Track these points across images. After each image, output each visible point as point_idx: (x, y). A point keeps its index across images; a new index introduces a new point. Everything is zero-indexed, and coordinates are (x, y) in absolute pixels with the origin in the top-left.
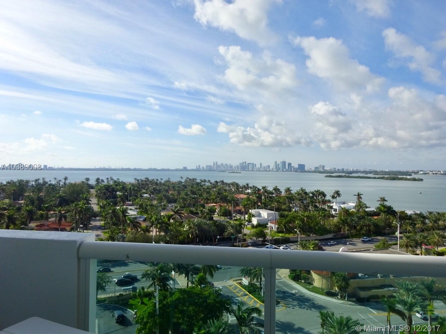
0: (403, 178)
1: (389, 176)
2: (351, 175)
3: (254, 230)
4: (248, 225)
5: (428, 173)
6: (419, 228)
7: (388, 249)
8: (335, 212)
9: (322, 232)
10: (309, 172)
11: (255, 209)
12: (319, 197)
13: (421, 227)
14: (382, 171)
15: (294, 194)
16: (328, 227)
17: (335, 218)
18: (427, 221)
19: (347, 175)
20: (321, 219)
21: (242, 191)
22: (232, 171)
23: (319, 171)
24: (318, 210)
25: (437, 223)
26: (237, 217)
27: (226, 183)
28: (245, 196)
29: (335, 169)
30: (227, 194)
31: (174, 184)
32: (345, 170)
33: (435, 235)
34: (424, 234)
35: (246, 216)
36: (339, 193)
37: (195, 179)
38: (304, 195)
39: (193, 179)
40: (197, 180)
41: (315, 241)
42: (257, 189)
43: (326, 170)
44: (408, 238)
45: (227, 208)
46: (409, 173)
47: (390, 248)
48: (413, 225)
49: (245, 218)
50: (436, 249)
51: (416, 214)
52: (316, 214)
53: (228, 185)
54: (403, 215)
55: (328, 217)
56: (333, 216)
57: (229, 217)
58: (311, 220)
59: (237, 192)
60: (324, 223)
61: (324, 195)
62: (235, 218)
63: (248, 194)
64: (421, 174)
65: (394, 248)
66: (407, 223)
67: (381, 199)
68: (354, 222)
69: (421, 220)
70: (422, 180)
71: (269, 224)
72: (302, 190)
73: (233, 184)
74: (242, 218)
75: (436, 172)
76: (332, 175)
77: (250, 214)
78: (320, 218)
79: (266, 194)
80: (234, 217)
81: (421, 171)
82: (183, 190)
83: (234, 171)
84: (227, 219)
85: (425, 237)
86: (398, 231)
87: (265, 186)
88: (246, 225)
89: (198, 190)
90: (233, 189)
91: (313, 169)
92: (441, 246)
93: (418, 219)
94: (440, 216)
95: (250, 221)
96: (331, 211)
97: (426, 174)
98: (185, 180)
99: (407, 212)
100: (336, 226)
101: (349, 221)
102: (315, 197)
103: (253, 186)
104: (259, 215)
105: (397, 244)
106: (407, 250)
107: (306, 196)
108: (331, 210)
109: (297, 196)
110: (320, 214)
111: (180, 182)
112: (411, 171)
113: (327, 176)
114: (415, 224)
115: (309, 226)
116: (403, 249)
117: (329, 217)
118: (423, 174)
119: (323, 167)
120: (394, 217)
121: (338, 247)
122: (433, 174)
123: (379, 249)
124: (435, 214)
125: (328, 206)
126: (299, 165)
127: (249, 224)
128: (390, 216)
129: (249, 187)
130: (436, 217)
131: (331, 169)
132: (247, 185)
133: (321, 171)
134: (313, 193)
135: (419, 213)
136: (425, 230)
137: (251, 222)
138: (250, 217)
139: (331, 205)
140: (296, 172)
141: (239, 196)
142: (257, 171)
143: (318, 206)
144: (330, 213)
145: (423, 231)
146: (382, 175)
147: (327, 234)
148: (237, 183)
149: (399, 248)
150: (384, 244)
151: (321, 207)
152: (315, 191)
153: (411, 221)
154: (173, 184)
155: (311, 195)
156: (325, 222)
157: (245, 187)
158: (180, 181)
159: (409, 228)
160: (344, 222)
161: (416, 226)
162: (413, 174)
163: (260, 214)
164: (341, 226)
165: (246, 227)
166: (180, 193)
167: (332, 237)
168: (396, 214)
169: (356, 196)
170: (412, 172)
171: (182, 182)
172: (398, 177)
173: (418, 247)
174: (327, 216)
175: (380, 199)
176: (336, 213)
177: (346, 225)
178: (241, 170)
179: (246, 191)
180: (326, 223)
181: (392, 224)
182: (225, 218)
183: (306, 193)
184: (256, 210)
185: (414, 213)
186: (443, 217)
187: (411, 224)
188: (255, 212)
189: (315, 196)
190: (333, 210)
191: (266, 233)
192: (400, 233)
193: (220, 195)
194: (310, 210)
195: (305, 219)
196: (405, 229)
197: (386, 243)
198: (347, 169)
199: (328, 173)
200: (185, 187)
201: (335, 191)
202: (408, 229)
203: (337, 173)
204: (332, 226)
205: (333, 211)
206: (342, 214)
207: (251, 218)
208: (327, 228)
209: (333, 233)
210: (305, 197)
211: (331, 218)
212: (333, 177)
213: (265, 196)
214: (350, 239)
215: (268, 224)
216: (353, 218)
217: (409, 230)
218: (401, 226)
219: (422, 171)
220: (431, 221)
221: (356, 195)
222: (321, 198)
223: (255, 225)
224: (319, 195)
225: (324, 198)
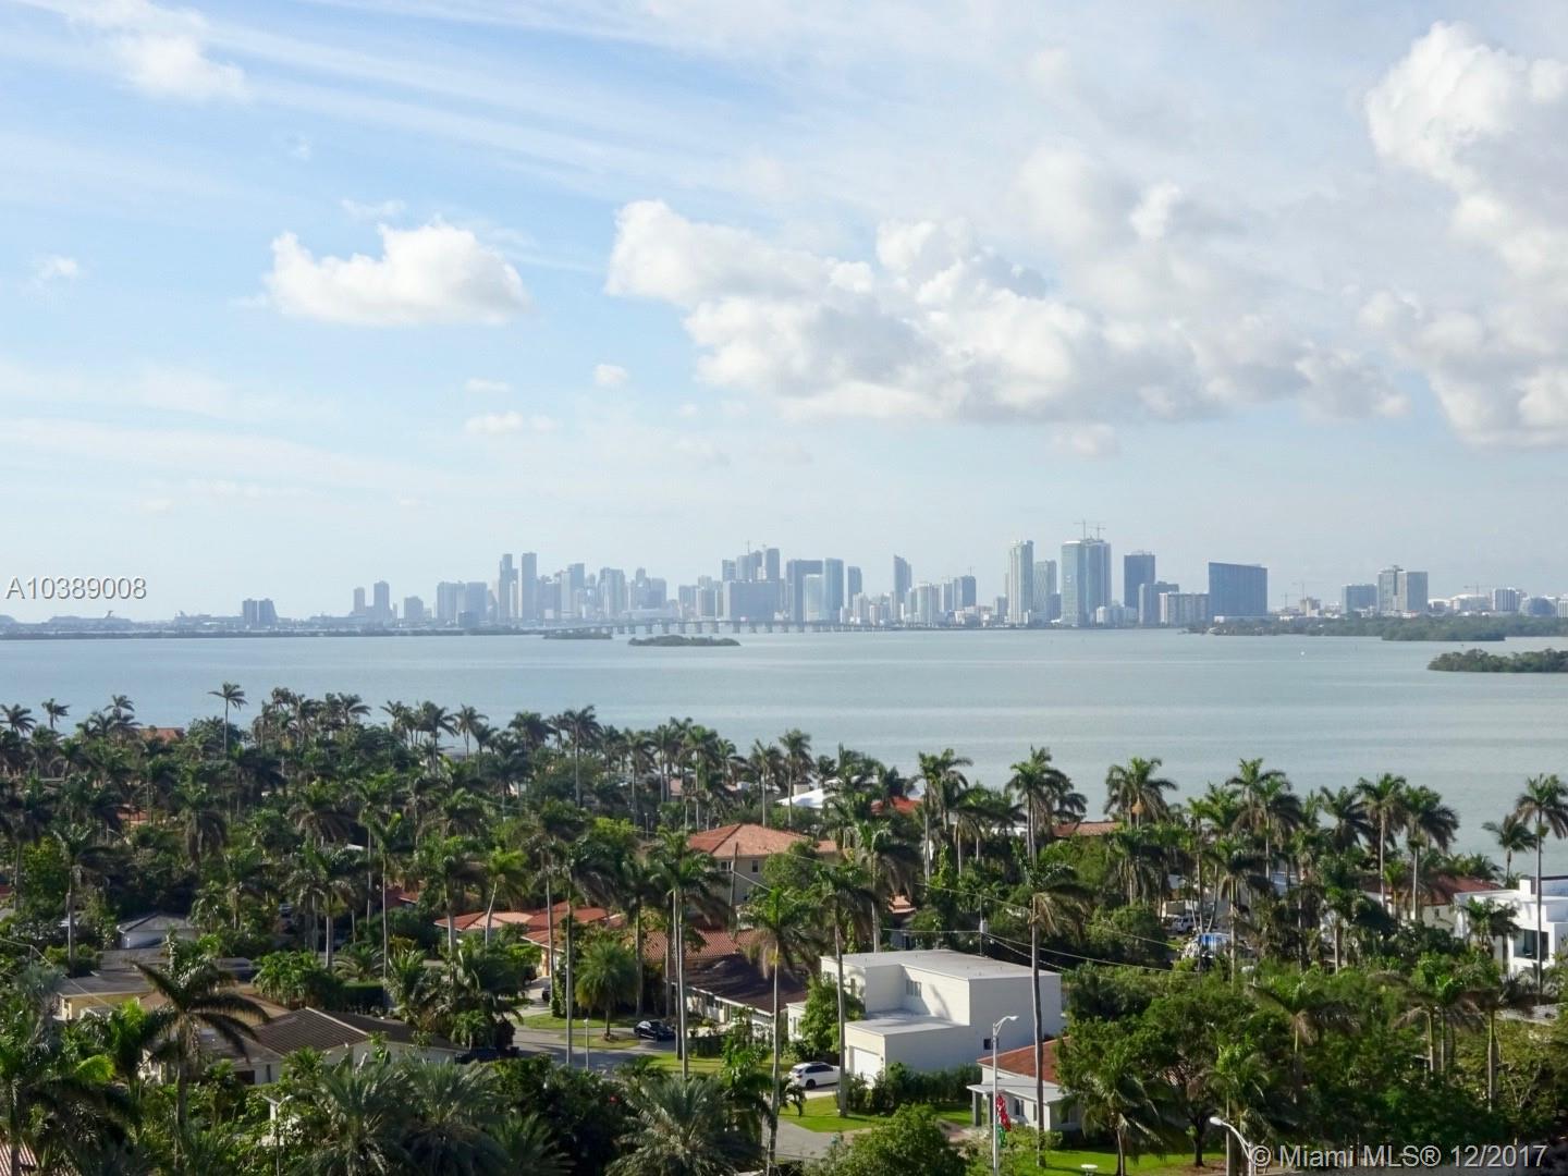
3: (867, 1131)
4: (811, 1085)
8: (1529, 963)
10: (1300, 627)
11: (867, 949)
12: (1390, 838)
15: (1188, 818)
17: (1539, 1014)
20: (1420, 1020)
21: (751, 798)
22: (658, 631)
23: (1378, 618)
24: (1390, 951)
26: (713, 1023)
27: (613, 736)
28: (780, 843)
29: (1511, 599)
30: (626, 827)
31: (167, 751)
35: (796, 1011)
36: (1561, 799)
37: (351, 702)
38: (1274, 823)
39: (333, 705)
40: (363, 709)
42: (875, 780)
43: (1439, 607)
45: (630, 943)
49: (782, 1022)
52: (1376, 985)
53: (641, 745)
56: (1519, 997)
57: (644, 1025)
58: (1344, 1028)
59: (705, 804)
60: (1451, 1054)
61: (1436, 820)
62: (703, 1032)
63: (804, 820)
71: (988, 1075)
72: (1253, 777)
73: (672, 740)
74: (762, 1025)
77: (829, 993)
78: (1412, 1013)
79: (954, 820)
80: (695, 1019)
82: (250, 799)
83: (674, 630)
84: (628, 1037)
87: (948, 753)
88: (798, 1091)
89: (376, 798)
90: (676, 786)
91: (1334, 602)
95: (823, 1053)
96: (1498, 956)
98: (259, 712)
100: (1545, 1075)
102: (1363, 841)
103: (847, 757)
104: (905, 1000)
107: (1287, 834)
108: (1497, 942)
109: (1214, 832)
110: (1418, 977)
111: (221, 735)
113: (1446, 664)
115: (1323, 1087)
117: (1488, 1003)
119: (1418, 583)
125: (1476, 913)
126: (1219, 572)
127: (819, 1077)
129: (808, 766)
131: (1484, 604)
132: (797, 742)
133: (1401, 621)
134: (1342, 807)
137: (837, 1059)
138: (829, 1019)
139: (1502, 899)
140: (1193, 630)
141: (731, 842)
142: (867, 626)
143: (1391, 910)
144: (1491, 975)
148: (708, 728)
151: (1420, 926)
152: (1365, 787)
154: (156, 746)
155: (1328, 821)
156: (1461, 1048)
157: (775, 768)
158: (216, 723)
163: (911, 988)
165: (794, 1110)
166: (222, 826)
171: (234, 734)
174: (1473, 995)
176: (1536, 970)
178: (737, 625)
179: (785, 802)
180: (1467, 1054)
182: (616, 1030)
183: (1287, 808)
184: (880, 959)
188: (870, 974)
189: (1365, 830)
190: (1511, 943)
191: (962, 1154)
193: (569, 839)
194: (1324, 951)
195: (1300, 1025)
199: (1454, 637)
200: (262, 769)
201: (1532, 784)
203: (1533, 633)
204: (1509, 1082)
205: (1517, 954)
207: (830, 1032)
208: (1472, 1097)
209: (1526, 1140)
210: (1278, 839)
211: (1506, 1015)
212: (1498, 666)
213: (947, 837)
215: (978, 1080)
222: (1414, 845)
223: (870, 1086)
224: (1398, 819)
225: (1435, 844)
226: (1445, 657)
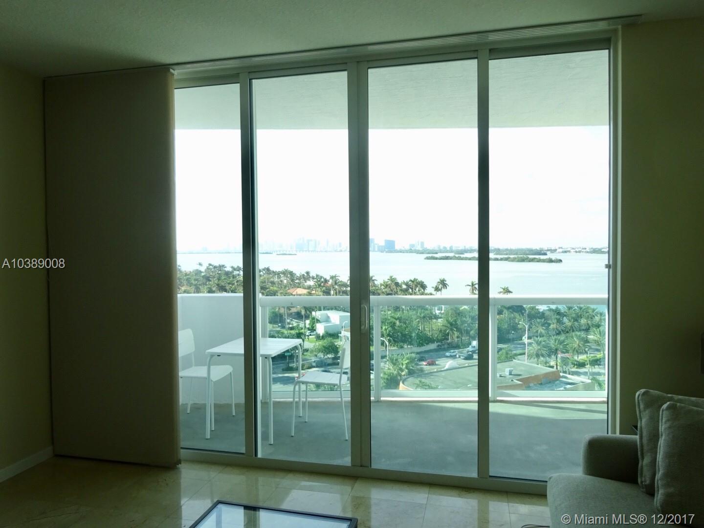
0: (535, 258)
1: (516, 256)
2: (462, 256)
3: (320, 343)
4: (310, 335)
5: (569, 252)
6: (554, 329)
7: (512, 360)
8: (439, 312)
9: (421, 342)
10: (401, 251)
11: (321, 310)
12: (415, 290)
13: (557, 329)
14: (507, 250)
15: (379, 286)
16: (429, 334)
17: (440, 320)
18: (565, 320)
19: (457, 256)
20: (419, 321)
21: (299, 284)
22: (282, 253)
23: (415, 250)
25: (578, 322)
26: (292, 324)
27: (273, 272)
28: (305, 291)
29: (439, 247)
30: (275, 289)
31: (188, 275)
32: (454, 249)
33: (575, 338)
34: (559, 337)
35: (308, 322)
36: (445, 282)
37: (223, 266)
38: (395, 287)
39: (220, 266)
40: (226, 267)
41: (411, 355)
42: (322, 280)
43: (426, 248)
44: (539, 343)
45: (277, 310)
46: (543, 250)
47: (514, 359)
48: (546, 325)
49: (305, 324)
50: (576, 358)
51: (550, 310)
52: (411, 315)
53: (278, 274)
54: (533, 312)
55: (429, 319)
56: (436, 317)
57: (280, 325)
58: (405, 323)
59: (291, 285)
60: (424, 328)
61: (423, 286)
62: (291, 326)
63: (309, 287)
64: (559, 252)
65: (520, 359)
66: (539, 323)
67: (504, 289)
68: (466, 325)
69: (557, 319)
70: (560, 261)
71: (343, 332)
72: (392, 279)
73: (285, 273)
74: (302, 325)
75: (580, 250)
76: (436, 255)
77: (313, 318)
78: (417, 320)
79: (337, 287)
80: (289, 324)
81: (559, 248)
82: (205, 284)
83: (285, 252)
84: (276, 327)
85: (561, 343)
86: (526, 335)
87: (336, 275)
88: (308, 336)
89: (229, 284)
90: (285, 281)
91: (407, 247)
92: (581, 353)
93: (553, 317)
94: (583, 311)
95: (312, 329)
96: (433, 310)
97: (566, 252)
98: (206, 268)
99: (539, 308)
100: (441, 331)
101: (459, 324)
102: (410, 290)
103: (317, 276)
104: (327, 319)
105: (524, 354)
106: (538, 361)
107: (397, 289)
108: (434, 308)
109: (384, 289)
110: (419, 314)
111: (198, 272)
112: (546, 249)
113: (427, 258)
114: (549, 325)
115: (401, 333)
116: (532, 360)
117: (431, 318)
118: (563, 252)
119: (422, 244)
120: (521, 316)
121: (444, 362)
122: (576, 252)
123: (500, 361)
124: (576, 309)
126: (386, 241)
127: (312, 334)
128: (516, 314)
129: (310, 277)
130: (577, 314)
131: (434, 248)
132: (308, 273)
133: (419, 250)
134: (407, 284)
135: (554, 308)
136: (562, 332)
137: (315, 330)
138: (314, 323)
140: (382, 252)
141: (296, 291)
142: (321, 251)
144: (432, 313)
145: (559, 333)
146: (507, 255)
147: (427, 344)
148: (291, 271)
149: (528, 359)
150: (507, 354)
152: (411, 281)
153: (543, 320)
154: (186, 275)
155: (404, 287)
156: (426, 326)
157: (304, 278)
158: (197, 270)
159: (541, 330)
160: (453, 325)
161: (550, 327)
162: (548, 253)
163: (328, 317)
164: (448, 331)
165: (307, 339)
166: (200, 289)
167: (436, 348)
168: (523, 311)
169: (468, 286)
170: (548, 250)
171: (201, 272)
172: (528, 257)
173: (553, 356)
174: (428, 317)
175: (502, 290)
176: (441, 313)
177: (455, 329)
178: (297, 251)
179: (306, 284)
180: (427, 328)
181: (519, 326)
182: (274, 326)
183: (397, 284)
184: (323, 312)
185: (548, 308)
186: (587, 313)
187: (543, 325)
188: (321, 315)
189: (411, 288)
190: (436, 308)
191: (338, 346)
192: (529, 338)
193: (265, 290)
194: (403, 310)
195: (398, 323)
196: (535, 331)
197: (510, 352)
198: (457, 247)
199: (429, 253)
200: (208, 279)
201: (440, 280)
202: (539, 331)
203: (443, 253)
204: (434, 332)
205: (437, 310)
206: (449, 313)
207: (314, 325)
209: (437, 342)
210: (395, 290)
211: (434, 321)
212: (436, 259)
213: (335, 290)
214: (461, 350)
215: (341, 333)
216: (464, 319)
217: (541, 332)
218: (530, 328)
219: (562, 248)
220: (570, 318)
221: (470, 286)
222: (419, 291)
223: (321, 335)
224: (416, 286)
225: (423, 290)
226: (427, 257)
